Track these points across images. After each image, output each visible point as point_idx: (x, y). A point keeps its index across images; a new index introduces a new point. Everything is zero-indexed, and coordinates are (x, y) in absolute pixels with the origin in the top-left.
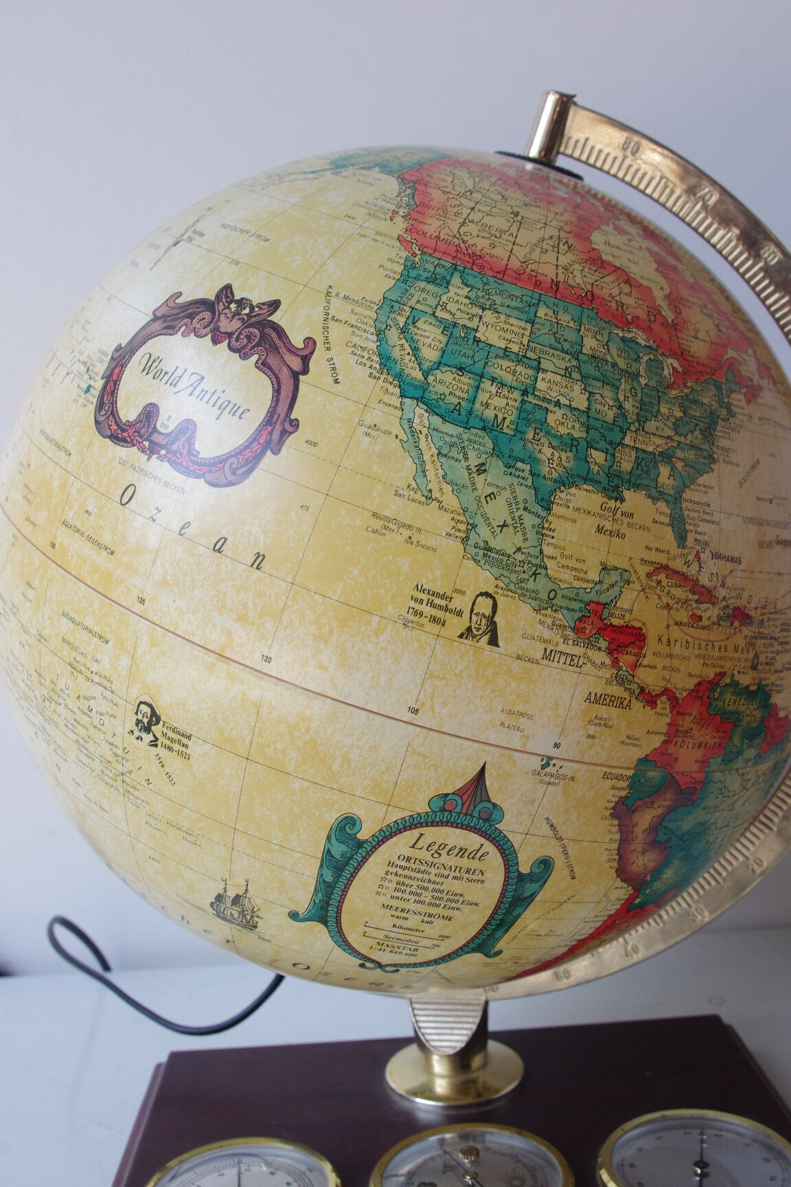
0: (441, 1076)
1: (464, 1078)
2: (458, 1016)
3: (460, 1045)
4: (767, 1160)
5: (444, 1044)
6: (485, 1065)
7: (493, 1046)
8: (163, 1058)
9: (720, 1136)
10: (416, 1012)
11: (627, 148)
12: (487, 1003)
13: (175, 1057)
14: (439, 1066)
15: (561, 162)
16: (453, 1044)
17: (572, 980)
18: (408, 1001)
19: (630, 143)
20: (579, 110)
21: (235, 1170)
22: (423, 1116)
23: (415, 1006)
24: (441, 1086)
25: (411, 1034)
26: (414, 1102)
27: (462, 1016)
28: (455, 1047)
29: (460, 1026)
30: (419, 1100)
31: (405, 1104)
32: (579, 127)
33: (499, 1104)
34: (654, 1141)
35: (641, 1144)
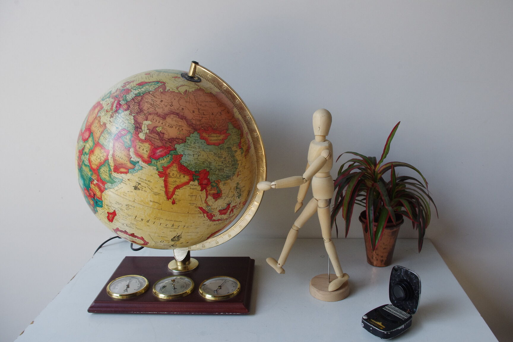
0: (180, 266)
1: (185, 266)
2: (183, 254)
5: (180, 259)
6: (190, 263)
9: (229, 282)
14: (179, 264)
20: (199, 66)
21: (129, 280)
22: (175, 274)
23: (173, 251)
24: (179, 268)
28: (182, 260)
29: (183, 256)
30: (174, 271)
31: (170, 271)
33: (189, 273)
34: (215, 281)
35: (211, 282)
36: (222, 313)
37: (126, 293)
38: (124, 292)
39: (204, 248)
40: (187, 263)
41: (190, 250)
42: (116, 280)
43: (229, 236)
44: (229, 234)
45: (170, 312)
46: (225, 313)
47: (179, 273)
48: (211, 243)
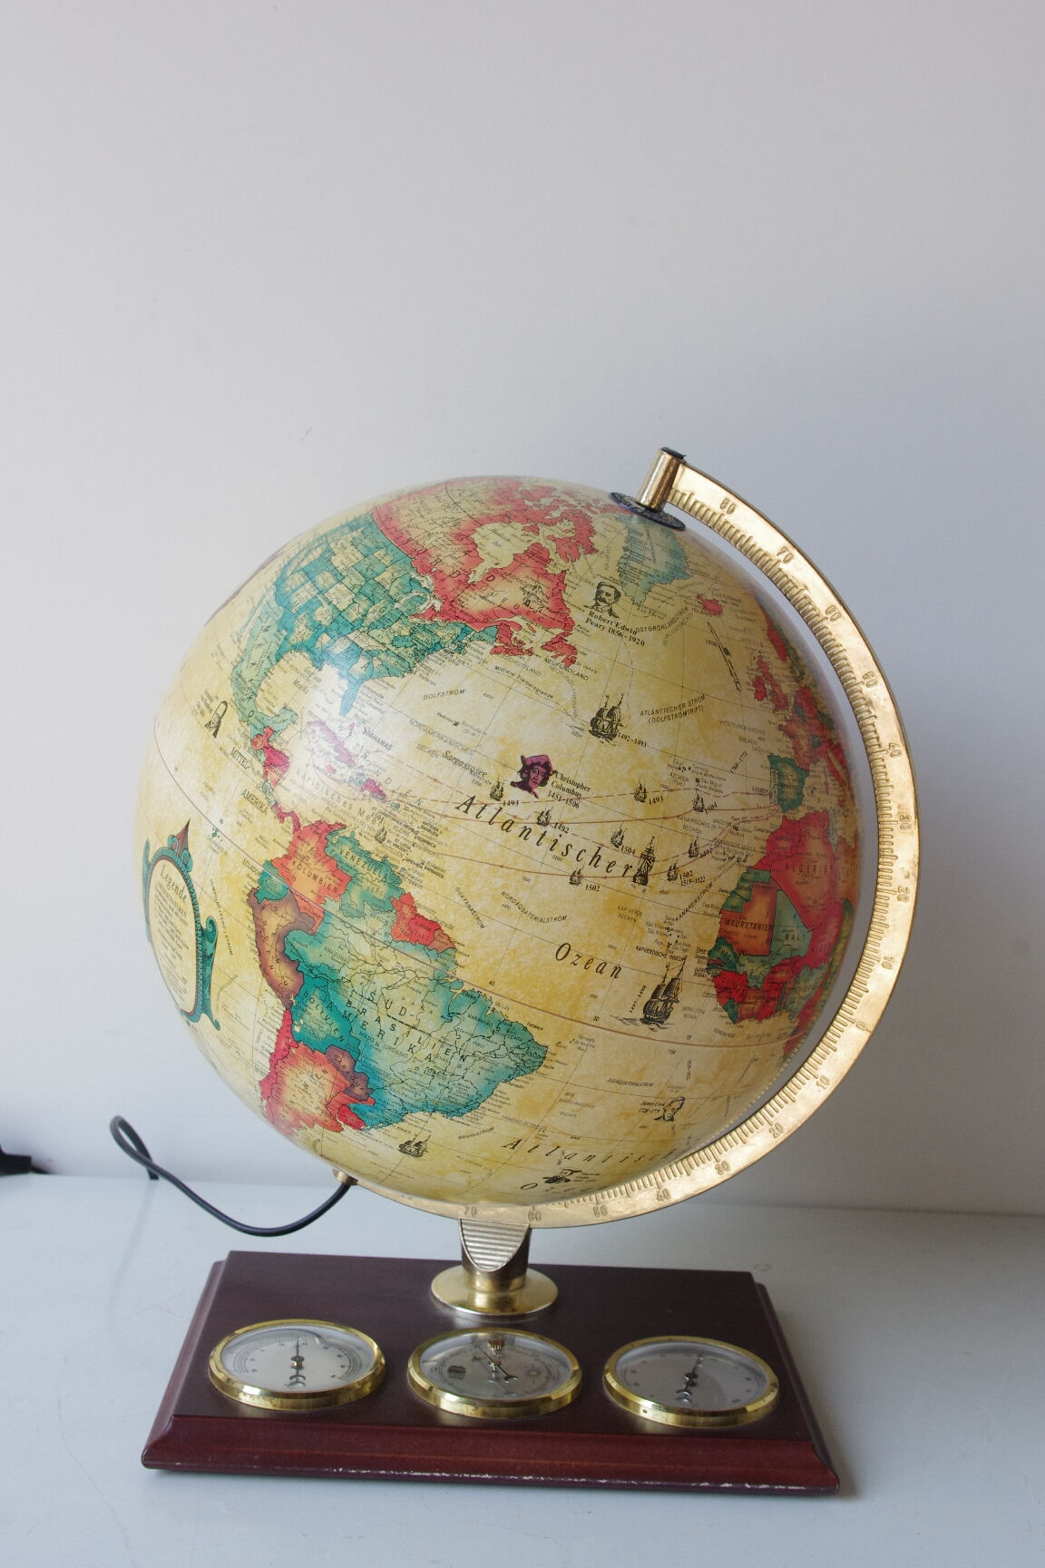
0: (482, 1292)
1: (501, 1294)
2: (502, 1239)
3: (500, 1265)
4: (748, 1379)
5: (487, 1262)
6: (522, 1286)
7: (530, 1272)
8: (223, 1256)
9: (716, 1360)
10: (465, 1232)
11: (725, 507)
12: (530, 1230)
13: (235, 1256)
14: (481, 1283)
15: (668, 509)
16: (494, 1263)
17: (606, 1218)
18: (457, 1223)
19: (727, 504)
20: (687, 470)
21: (294, 1343)
22: (461, 1322)
23: (464, 1226)
24: (481, 1300)
25: (459, 1258)
26: (455, 1309)
27: (506, 1240)
28: (496, 1266)
29: (503, 1248)
30: (459, 1309)
31: (446, 1312)
32: (687, 481)
33: (530, 1319)
34: (658, 1357)
35: (645, 1359)
36: (727, 1485)
37: (299, 1388)
38: (289, 1381)
39: (602, 1218)
40: (516, 1282)
41: (534, 1223)
42: (239, 1335)
43: (722, 1167)
44: (722, 1158)
45: (505, 1475)
46: (738, 1486)
47: (481, 1321)
48: (639, 1197)
